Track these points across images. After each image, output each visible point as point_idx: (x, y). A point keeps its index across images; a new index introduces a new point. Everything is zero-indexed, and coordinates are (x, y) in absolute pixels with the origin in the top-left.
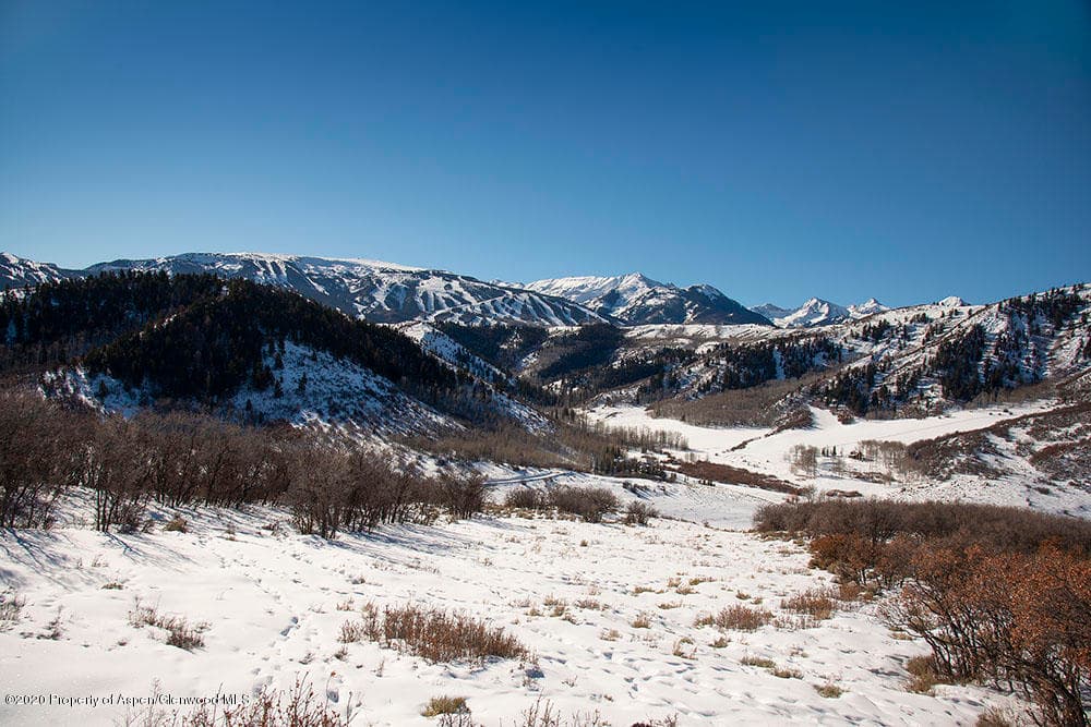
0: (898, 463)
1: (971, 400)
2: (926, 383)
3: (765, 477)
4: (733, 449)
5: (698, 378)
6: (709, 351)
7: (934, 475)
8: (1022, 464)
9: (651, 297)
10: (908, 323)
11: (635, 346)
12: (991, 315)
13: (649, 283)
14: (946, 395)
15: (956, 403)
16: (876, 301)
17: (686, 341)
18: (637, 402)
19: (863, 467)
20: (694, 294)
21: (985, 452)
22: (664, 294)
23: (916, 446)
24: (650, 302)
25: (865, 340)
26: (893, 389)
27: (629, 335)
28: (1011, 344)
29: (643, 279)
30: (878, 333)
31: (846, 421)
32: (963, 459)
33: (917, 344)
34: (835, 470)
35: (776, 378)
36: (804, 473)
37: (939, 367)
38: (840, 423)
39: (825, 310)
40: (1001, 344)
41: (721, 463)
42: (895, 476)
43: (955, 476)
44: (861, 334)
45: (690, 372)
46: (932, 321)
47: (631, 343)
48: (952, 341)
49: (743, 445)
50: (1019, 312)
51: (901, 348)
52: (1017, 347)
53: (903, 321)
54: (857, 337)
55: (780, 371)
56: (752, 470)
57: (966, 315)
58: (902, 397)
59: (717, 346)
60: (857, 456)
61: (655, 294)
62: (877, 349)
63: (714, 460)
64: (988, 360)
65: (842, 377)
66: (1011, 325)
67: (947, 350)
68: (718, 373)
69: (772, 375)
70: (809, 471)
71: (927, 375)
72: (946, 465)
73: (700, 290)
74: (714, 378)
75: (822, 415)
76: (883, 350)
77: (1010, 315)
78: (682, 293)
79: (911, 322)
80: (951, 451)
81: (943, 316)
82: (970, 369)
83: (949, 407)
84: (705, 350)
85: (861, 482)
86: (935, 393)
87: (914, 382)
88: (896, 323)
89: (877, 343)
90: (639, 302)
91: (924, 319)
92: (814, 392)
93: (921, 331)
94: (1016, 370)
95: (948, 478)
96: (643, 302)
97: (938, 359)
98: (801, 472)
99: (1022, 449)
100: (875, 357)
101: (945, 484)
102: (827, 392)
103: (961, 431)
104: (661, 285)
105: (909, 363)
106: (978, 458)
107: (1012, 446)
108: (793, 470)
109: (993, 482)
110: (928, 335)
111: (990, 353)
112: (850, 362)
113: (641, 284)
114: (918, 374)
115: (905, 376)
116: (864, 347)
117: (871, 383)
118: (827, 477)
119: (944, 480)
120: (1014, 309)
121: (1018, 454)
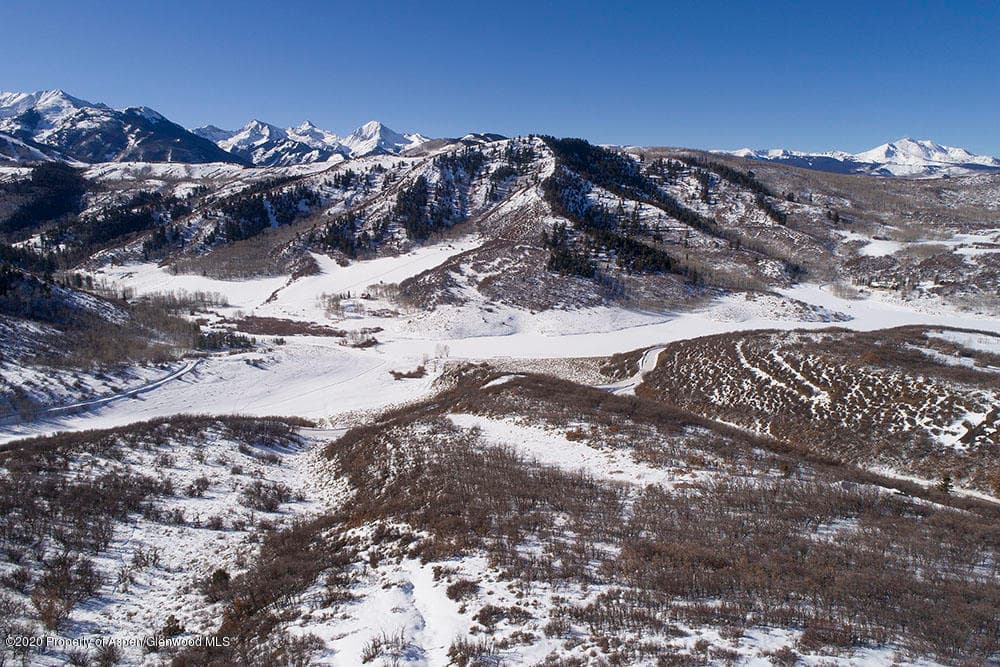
0: (397, 300)
1: (426, 239)
2: (394, 227)
3: (308, 324)
4: (268, 301)
5: (200, 230)
6: (189, 194)
7: (424, 307)
8: (472, 292)
9: (82, 119)
10: (368, 172)
11: (105, 189)
12: (429, 167)
13: (76, 103)
14: (409, 237)
15: (417, 242)
16: (310, 124)
17: (159, 183)
18: (145, 258)
19: (375, 306)
20: (131, 116)
21: (451, 286)
22: (96, 116)
23: (405, 284)
24: (82, 125)
25: (337, 187)
26: (371, 233)
27: (88, 175)
28: (444, 192)
29: (67, 97)
30: (346, 181)
31: (344, 264)
32: (439, 294)
33: (378, 190)
34: (356, 311)
35: (270, 226)
36: (335, 317)
37: (401, 213)
38: (339, 266)
39: (266, 132)
40: (439, 191)
41: (267, 316)
42: (400, 310)
43: (437, 307)
44: (333, 183)
45: (190, 224)
46: (386, 170)
47: (97, 186)
48: (405, 190)
49: (274, 296)
50: (447, 165)
51: (366, 194)
52: (449, 193)
53: (364, 170)
54: (330, 185)
55: (273, 219)
56: (295, 319)
57: (410, 167)
58: (379, 239)
59: (195, 189)
60: (368, 297)
61: (86, 116)
62: (348, 194)
63: (259, 314)
64: (432, 206)
65: (331, 225)
66: (443, 176)
67: (403, 198)
68: (219, 224)
69: (267, 224)
70: (338, 315)
71: (393, 220)
72: (430, 299)
73: (139, 113)
74: (217, 230)
75: (323, 260)
76: (353, 196)
77: (441, 167)
78: (118, 115)
79: (371, 170)
80: (429, 288)
81: (394, 167)
82: (421, 214)
83: (413, 246)
84: (185, 193)
85: (378, 319)
86: (401, 235)
87: (385, 226)
88: (359, 172)
89: (347, 190)
90: (68, 125)
91: (380, 169)
92: (311, 239)
93: (380, 179)
94: (450, 212)
95: (434, 309)
96: (73, 125)
97: (398, 206)
98: (334, 316)
99: (472, 280)
100: (347, 202)
101: (435, 313)
102: (322, 240)
103: (430, 268)
104: (90, 105)
105: (378, 210)
106: (447, 291)
107: (465, 279)
108: (327, 316)
109: (461, 308)
110: (384, 183)
111: (432, 200)
112: (328, 208)
113: (65, 103)
114: (387, 220)
115: (379, 221)
116: (337, 194)
117: (354, 229)
118: (353, 318)
119: (432, 310)
120: (444, 162)
121: (470, 285)
